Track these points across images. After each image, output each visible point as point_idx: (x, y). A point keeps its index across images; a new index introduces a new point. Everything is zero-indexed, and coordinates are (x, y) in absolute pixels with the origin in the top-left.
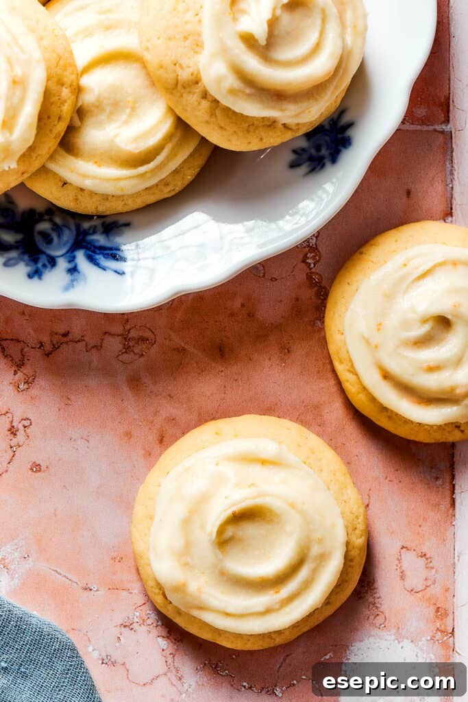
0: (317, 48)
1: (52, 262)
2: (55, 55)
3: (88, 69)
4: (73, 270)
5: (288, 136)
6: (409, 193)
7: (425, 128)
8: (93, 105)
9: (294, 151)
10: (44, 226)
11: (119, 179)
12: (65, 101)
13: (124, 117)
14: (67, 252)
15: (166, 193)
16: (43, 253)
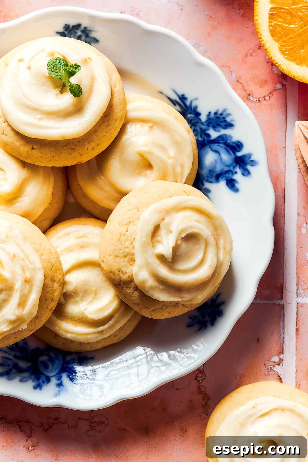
0: (202, 262)
1: (48, 380)
2: (50, 264)
3: (69, 271)
4: (60, 385)
5: (186, 310)
6: (258, 340)
7: (268, 302)
8: (72, 292)
9: (190, 318)
10: (44, 358)
11: (87, 334)
12: (56, 290)
13: (90, 299)
14: (57, 374)
15: (115, 340)
16: (43, 374)
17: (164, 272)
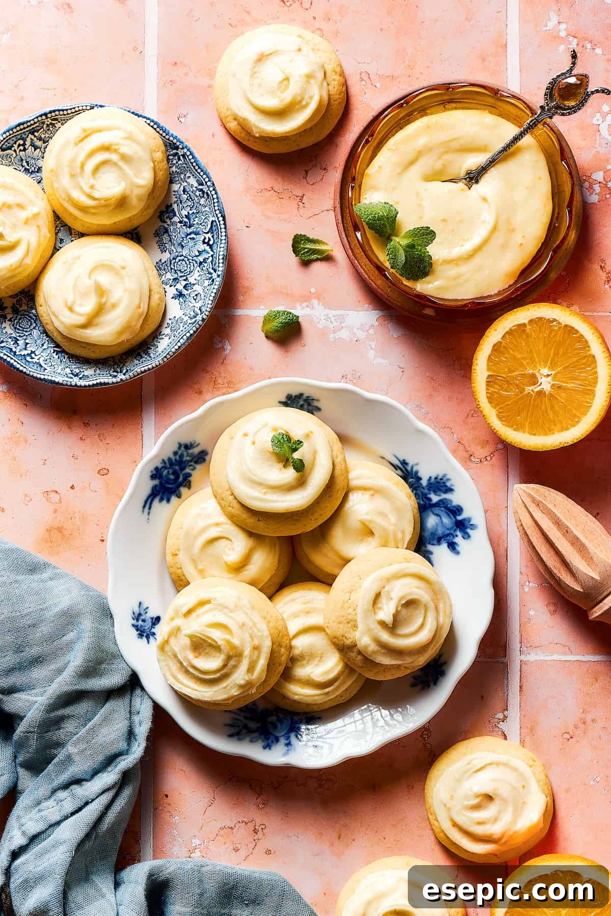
0: (422, 626)
1: (277, 740)
2: (277, 631)
3: (295, 636)
4: (288, 744)
5: (408, 672)
6: (482, 697)
7: (492, 660)
8: (299, 656)
9: (414, 678)
10: (273, 719)
11: (314, 696)
12: (283, 655)
13: (316, 662)
14: (286, 733)
15: (341, 700)
16: (272, 734)
17: (385, 637)
